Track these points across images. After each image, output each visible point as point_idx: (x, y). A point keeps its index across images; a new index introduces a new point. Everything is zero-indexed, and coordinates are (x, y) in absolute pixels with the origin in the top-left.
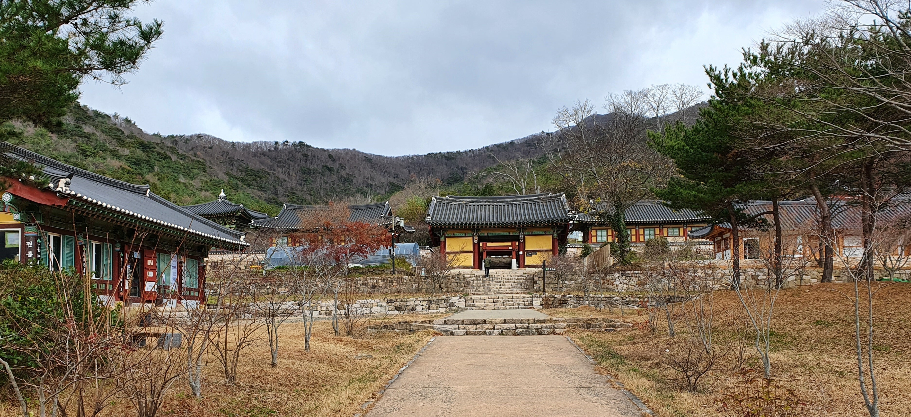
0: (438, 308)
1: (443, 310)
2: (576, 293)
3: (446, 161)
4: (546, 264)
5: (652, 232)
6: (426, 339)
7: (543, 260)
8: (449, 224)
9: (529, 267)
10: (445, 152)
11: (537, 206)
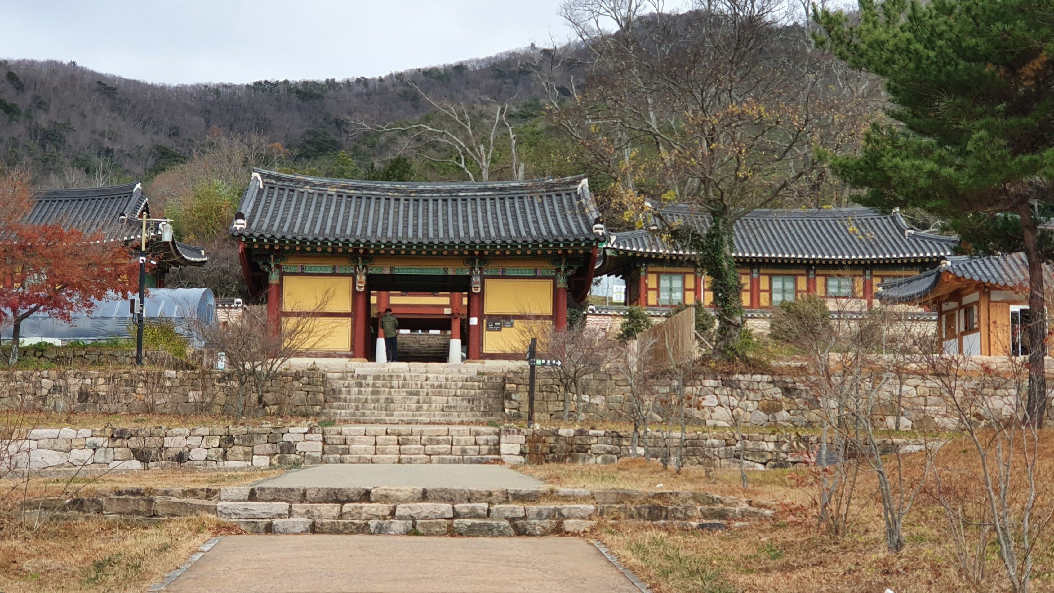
0: (249, 456)
1: (261, 461)
2: (612, 427)
3: (300, 102)
4: (538, 350)
5: (789, 285)
6: (191, 544)
7: (528, 338)
8: (292, 241)
9: (493, 356)
10: (297, 80)
11: (517, 205)
